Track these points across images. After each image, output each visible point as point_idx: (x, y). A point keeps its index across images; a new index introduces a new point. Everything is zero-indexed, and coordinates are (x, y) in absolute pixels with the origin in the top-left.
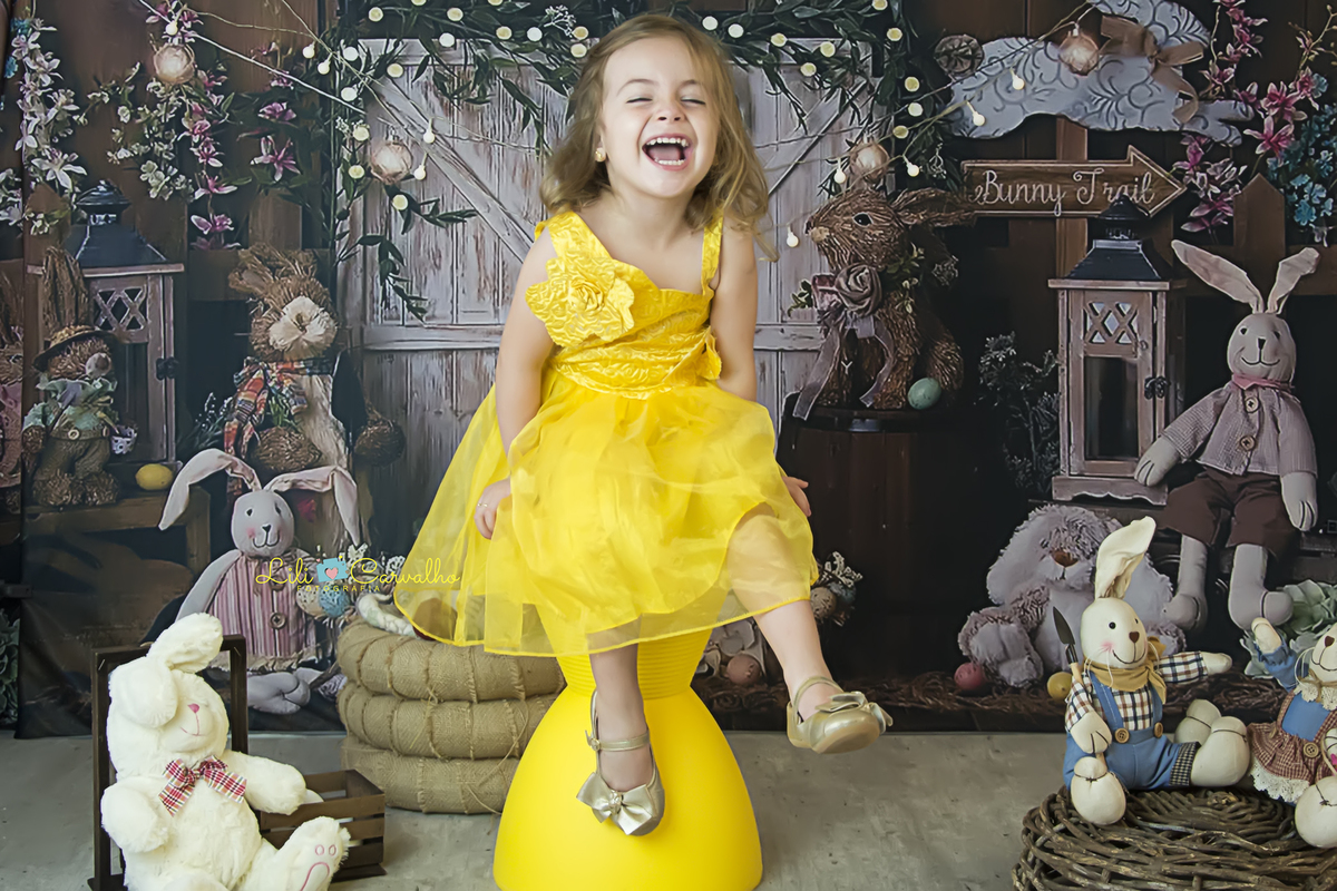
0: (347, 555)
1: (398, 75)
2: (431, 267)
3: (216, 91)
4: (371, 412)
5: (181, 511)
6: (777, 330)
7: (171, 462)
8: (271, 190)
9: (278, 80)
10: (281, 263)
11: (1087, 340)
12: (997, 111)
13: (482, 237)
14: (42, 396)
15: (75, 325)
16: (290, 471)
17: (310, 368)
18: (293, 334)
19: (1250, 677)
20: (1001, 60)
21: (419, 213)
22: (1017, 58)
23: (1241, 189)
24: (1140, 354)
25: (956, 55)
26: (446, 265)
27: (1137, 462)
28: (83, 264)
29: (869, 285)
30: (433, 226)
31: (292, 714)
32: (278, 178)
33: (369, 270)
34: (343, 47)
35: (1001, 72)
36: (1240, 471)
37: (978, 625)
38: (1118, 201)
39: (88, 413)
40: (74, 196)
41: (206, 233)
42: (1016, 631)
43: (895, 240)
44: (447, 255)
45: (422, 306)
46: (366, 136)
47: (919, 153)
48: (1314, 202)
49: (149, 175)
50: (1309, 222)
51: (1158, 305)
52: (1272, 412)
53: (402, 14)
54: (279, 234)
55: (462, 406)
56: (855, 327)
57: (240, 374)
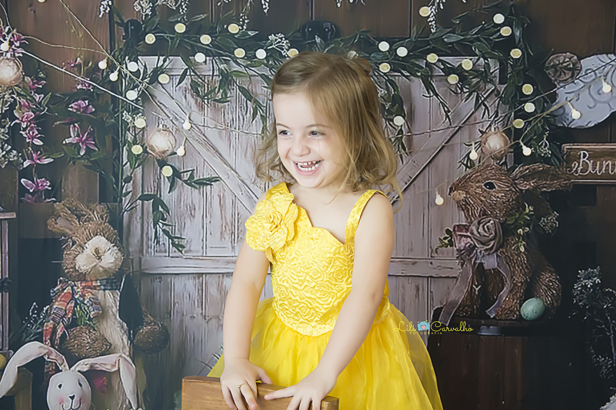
1: (166, 82)
2: (188, 216)
3: (38, 91)
4: (146, 316)
5: (11, 386)
6: (427, 262)
7: (5, 351)
8: (77, 162)
9: (82, 84)
10: (84, 213)
12: (590, 108)
13: (223, 196)
16: (89, 357)
17: (104, 286)
18: (93, 262)
20: (594, 71)
21: (180, 179)
22: (606, 70)
25: (561, 68)
26: (198, 214)
29: (493, 232)
30: (190, 187)
32: (82, 154)
33: (145, 218)
34: (128, 62)
35: (594, 80)
41: (31, 191)
43: (512, 201)
44: (200, 208)
45: (182, 243)
46: (144, 125)
47: (531, 139)
53: (169, 39)
54: (83, 192)
55: (209, 312)
56: (483, 261)
57: (55, 289)
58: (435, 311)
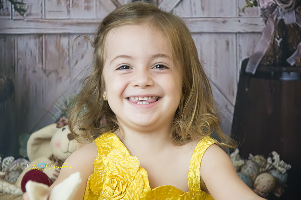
6: (236, 20)
45: (24, 8)
55: (50, 67)
56: (284, 18)
58: (243, 62)
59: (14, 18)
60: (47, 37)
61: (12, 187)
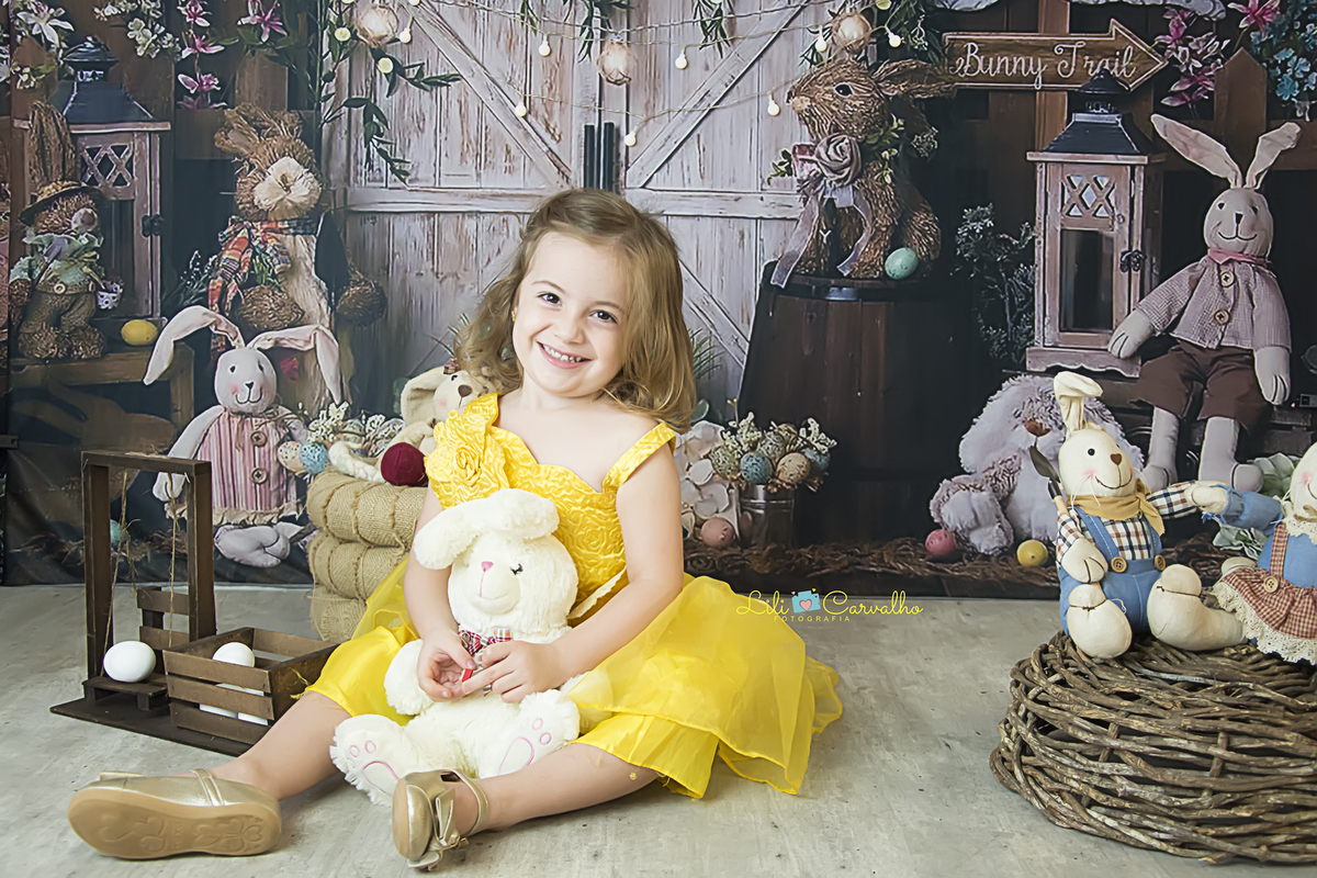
0: (328, 413)
2: (415, 130)
4: (354, 272)
5: (165, 367)
6: (756, 198)
7: (156, 318)
8: (258, 51)
10: (266, 124)
11: (1064, 213)
13: (465, 101)
14: (29, 250)
15: (62, 180)
16: (273, 330)
17: (294, 228)
18: (278, 194)
19: (1219, 548)
21: (404, 76)
23: (1223, 63)
24: (1116, 227)
26: (429, 128)
27: (1111, 334)
28: (70, 120)
29: (848, 155)
30: (417, 89)
31: (273, 567)
32: (264, 39)
33: (353, 132)
36: (1214, 346)
37: (950, 493)
38: (1098, 74)
39: (74, 268)
40: (61, 51)
41: (192, 92)
42: (987, 499)
43: (875, 110)
44: (431, 119)
45: (405, 169)
47: (901, 25)
48: (1297, 76)
49: (136, 32)
50: (1291, 96)
51: (1136, 179)
52: (1247, 286)
54: (265, 94)
55: (444, 268)
56: (834, 196)
57: (225, 233)
58: (766, 267)
59: (389, 186)
60: (441, 216)
61: (369, 469)
